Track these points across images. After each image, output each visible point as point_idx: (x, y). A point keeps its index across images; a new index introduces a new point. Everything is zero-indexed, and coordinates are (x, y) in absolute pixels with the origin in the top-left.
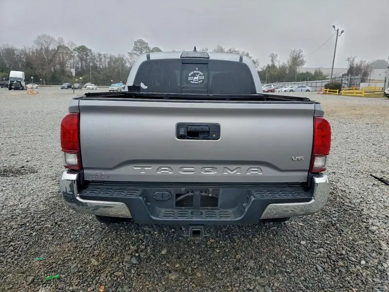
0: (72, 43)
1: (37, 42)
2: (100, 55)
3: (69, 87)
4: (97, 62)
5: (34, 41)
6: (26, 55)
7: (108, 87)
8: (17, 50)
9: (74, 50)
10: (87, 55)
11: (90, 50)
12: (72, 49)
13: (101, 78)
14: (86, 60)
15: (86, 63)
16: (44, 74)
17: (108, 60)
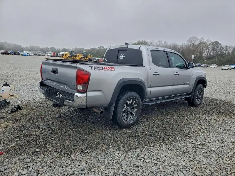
0: (209, 40)
1: (189, 41)
2: (226, 47)
3: (199, 66)
4: (224, 51)
5: (188, 40)
6: (182, 48)
7: (221, 67)
8: (179, 46)
9: (210, 44)
10: (218, 47)
11: (220, 44)
12: (208, 43)
13: (224, 61)
14: (216, 50)
15: (216, 52)
16: (189, 59)
17: (232, 50)
